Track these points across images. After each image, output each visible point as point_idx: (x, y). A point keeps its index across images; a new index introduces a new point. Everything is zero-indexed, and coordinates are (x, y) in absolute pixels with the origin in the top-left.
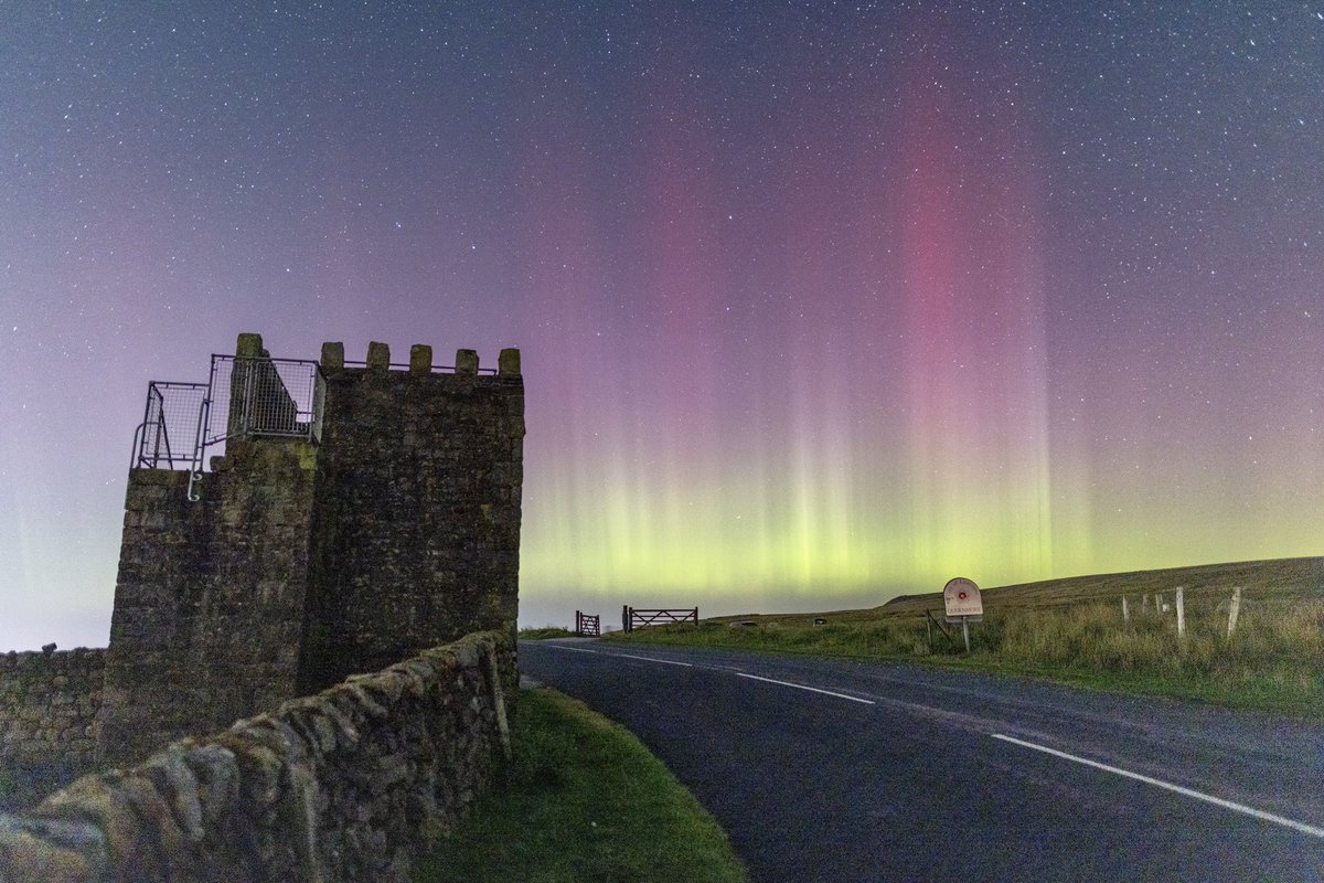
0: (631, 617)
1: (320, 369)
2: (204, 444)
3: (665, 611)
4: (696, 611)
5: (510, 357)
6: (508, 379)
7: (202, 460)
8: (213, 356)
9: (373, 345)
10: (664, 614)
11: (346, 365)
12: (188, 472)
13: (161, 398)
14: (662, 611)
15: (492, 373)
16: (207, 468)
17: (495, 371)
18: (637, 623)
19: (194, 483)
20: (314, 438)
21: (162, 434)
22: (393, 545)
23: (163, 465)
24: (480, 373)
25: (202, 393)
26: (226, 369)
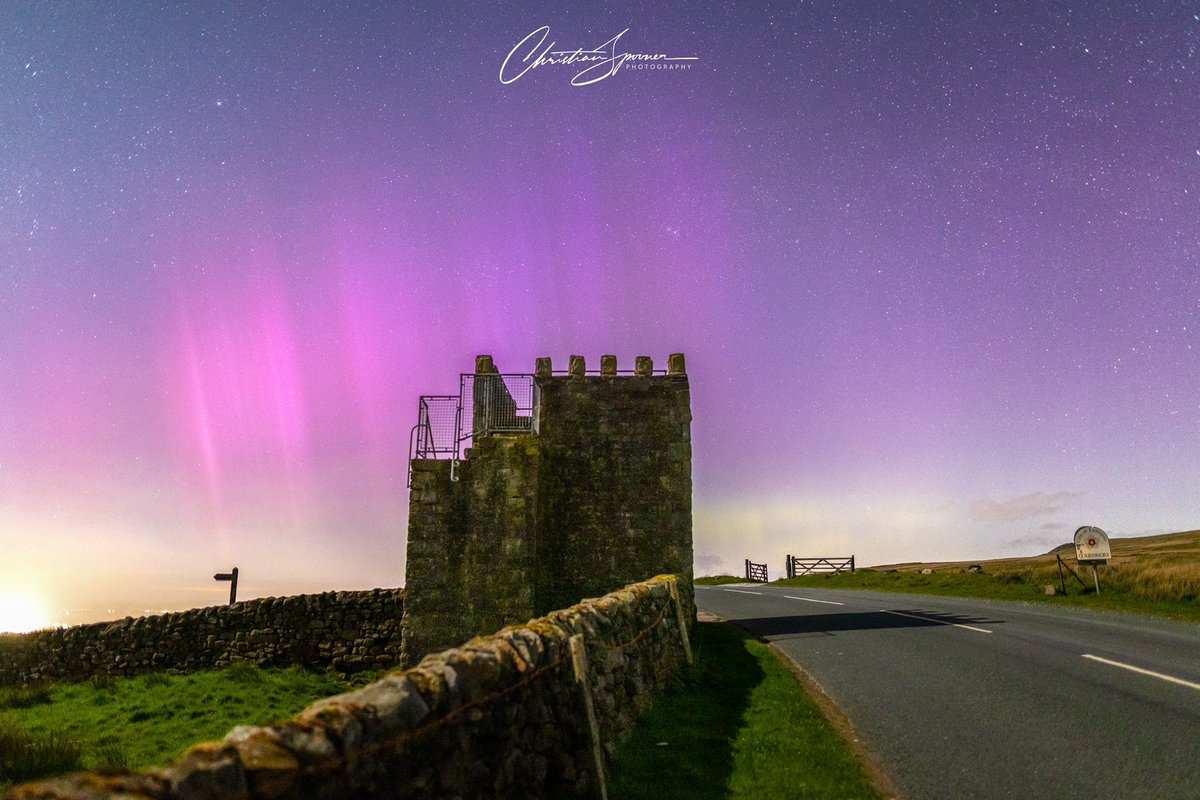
0: (794, 565)
1: (537, 380)
2: (459, 440)
3: (824, 559)
4: (852, 559)
5: (678, 360)
6: (675, 378)
7: (458, 452)
8: (462, 375)
9: (573, 358)
10: (823, 562)
11: (554, 374)
12: (450, 461)
13: (427, 407)
14: (821, 560)
15: (663, 374)
16: (462, 457)
17: (666, 371)
18: (799, 571)
19: (455, 468)
20: (535, 432)
21: (429, 437)
22: (596, 510)
23: (430, 456)
24: (654, 374)
25: (455, 403)
26: (470, 382)
